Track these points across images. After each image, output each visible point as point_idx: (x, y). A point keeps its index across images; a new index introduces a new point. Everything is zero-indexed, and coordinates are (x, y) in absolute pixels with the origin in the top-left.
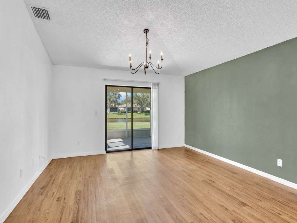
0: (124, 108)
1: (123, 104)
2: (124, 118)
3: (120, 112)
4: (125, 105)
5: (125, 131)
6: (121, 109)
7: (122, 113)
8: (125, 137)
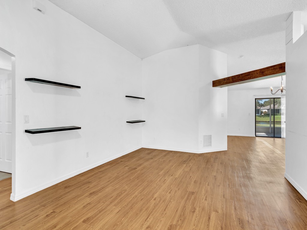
0: (268, 110)
1: (267, 106)
2: (267, 121)
3: (263, 114)
4: (268, 107)
5: (269, 128)
6: (264, 111)
7: (265, 115)
8: (269, 132)
